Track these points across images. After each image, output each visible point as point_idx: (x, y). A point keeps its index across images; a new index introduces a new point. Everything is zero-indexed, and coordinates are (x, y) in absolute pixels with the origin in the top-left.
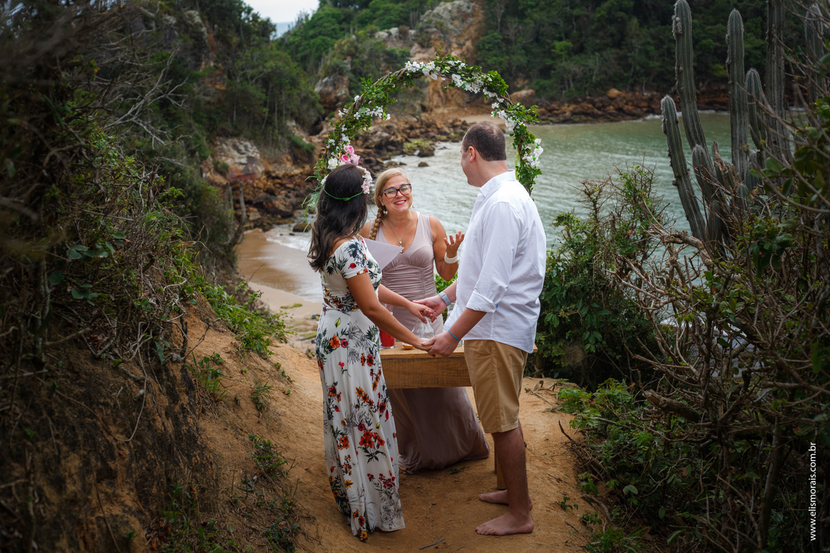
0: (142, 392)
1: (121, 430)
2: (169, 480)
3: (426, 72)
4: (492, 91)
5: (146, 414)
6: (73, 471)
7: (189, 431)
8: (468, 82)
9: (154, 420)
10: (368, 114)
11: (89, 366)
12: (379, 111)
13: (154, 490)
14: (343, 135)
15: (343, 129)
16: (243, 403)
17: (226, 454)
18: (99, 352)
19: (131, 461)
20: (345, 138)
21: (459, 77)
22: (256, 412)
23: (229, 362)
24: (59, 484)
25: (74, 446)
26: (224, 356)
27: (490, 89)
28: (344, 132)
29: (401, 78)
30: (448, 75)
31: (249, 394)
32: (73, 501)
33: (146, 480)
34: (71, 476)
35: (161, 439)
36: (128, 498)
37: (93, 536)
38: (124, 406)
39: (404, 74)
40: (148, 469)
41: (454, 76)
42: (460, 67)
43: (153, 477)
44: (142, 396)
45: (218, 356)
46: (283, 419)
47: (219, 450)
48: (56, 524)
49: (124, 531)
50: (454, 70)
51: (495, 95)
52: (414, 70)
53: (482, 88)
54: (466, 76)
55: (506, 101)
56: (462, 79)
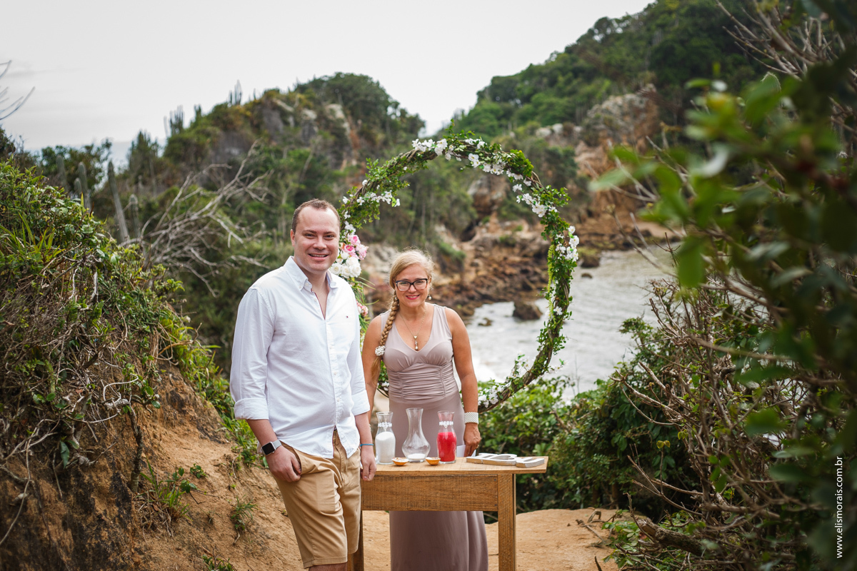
4: (517, 173)
8: (487, 162)
10: (374, 199)
12: (387, 196)
14: (347, 223)
15: (346, 216)
16: (218, 522)
20: (348, 226)
21: (476, 157)
22: (233, 533)
23: (215, 476)
27: (514, 170)
28: (348, 220)
29: (412, 160)
30: (464, 154)
31: (228, 513)
39: (415, 155)
41: (471, 156)
42: (478, 147)
45: (199, 468)
50: (471, 149)
51: (520, 177)
52: (424, 150)
53: (506, 169)
54: (485, 156)
55: (533, 184)
56: (480, 159)
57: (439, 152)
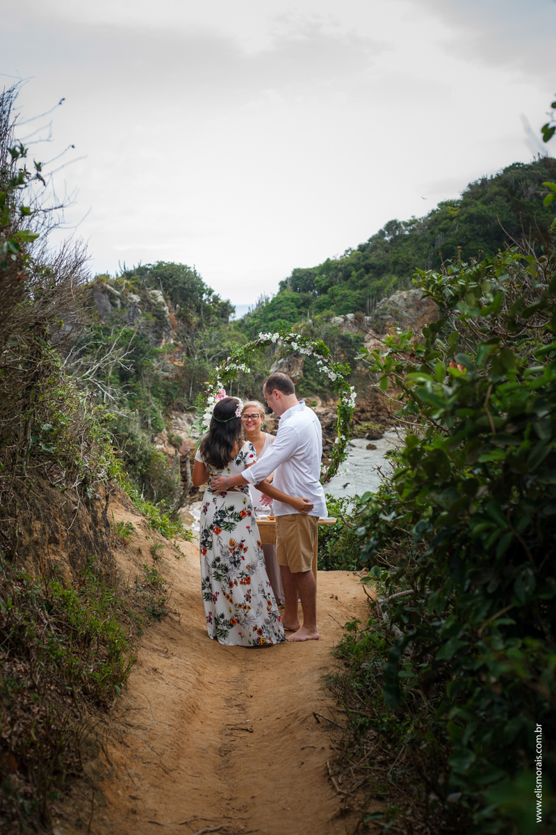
0: (76, 508)
1: (63, 523)
2: (88, 561)
3: (274, 340)
4: (320, 354)
5: (78, 520)
6: (37, 529)
7: (103, 542)
8: (302, 347)
9: (83, 527)
10: (235, 368)
11: (49, 488)
12: (241, 366)
13: (79, 562)
14: (218, 382)
15: (218, 378)
16: (144, 553)
17: (127, 572)
18: (54, 483)
19: (68, 540)
20: (219, 384)
21: (296, 344)
22: (152, 560)
23: (138, 530)
24: (30, 532)
25: (38, 518)
26: (135, 526)
27: (318, 352)
29: (258, 345)
30: (289, 342)
31: (149, 549)
32: (36, 543)
33: (75, 555)
34: (36, 531)
35: (85, 539)
36: (65, 555)
37: (45, 565)
38: (66, 512)
39: (260, 342)
40: (76, 550)
41: (293, 343)
42: (297, 338)
43: (79, 555)
44: (76, 510)
45: (131, 523)
46: (172, 570)
47: (123, 569)
48: (27, 549)
49: (61, 568)
50: (293, 339)
51: (322, 357)
52: (265, 339)
53: (313, 352)
54: (301, 344)
55: (329, 361)
56: (298, 345)
57: (274, 341)
